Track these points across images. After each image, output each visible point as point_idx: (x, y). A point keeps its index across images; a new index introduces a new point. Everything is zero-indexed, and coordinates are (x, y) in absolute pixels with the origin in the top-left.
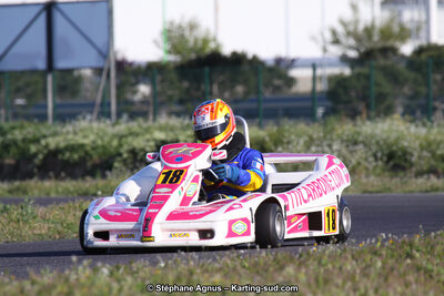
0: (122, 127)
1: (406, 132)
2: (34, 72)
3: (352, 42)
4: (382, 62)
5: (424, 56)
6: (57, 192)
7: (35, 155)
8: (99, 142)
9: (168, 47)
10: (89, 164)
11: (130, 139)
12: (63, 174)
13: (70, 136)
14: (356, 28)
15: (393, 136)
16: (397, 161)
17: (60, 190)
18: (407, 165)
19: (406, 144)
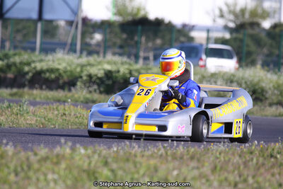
0: (84, 60)
1: (264, 78)
2: (29, 20)
3: (232, 17)
4: (250, 31)
5: (277, 30)
6: (40, 98)
7: (27, 73)
8: (69, 68)
9: (115, 11)
10: (61, 82)
11: (88, 68)
12: (44, 87)
13: (51, 63)
14: (235, 9)
15: (256, 80)
16: (258, 95)
17: (42, 96)
18: (263, 98)
19: (264, 85)
